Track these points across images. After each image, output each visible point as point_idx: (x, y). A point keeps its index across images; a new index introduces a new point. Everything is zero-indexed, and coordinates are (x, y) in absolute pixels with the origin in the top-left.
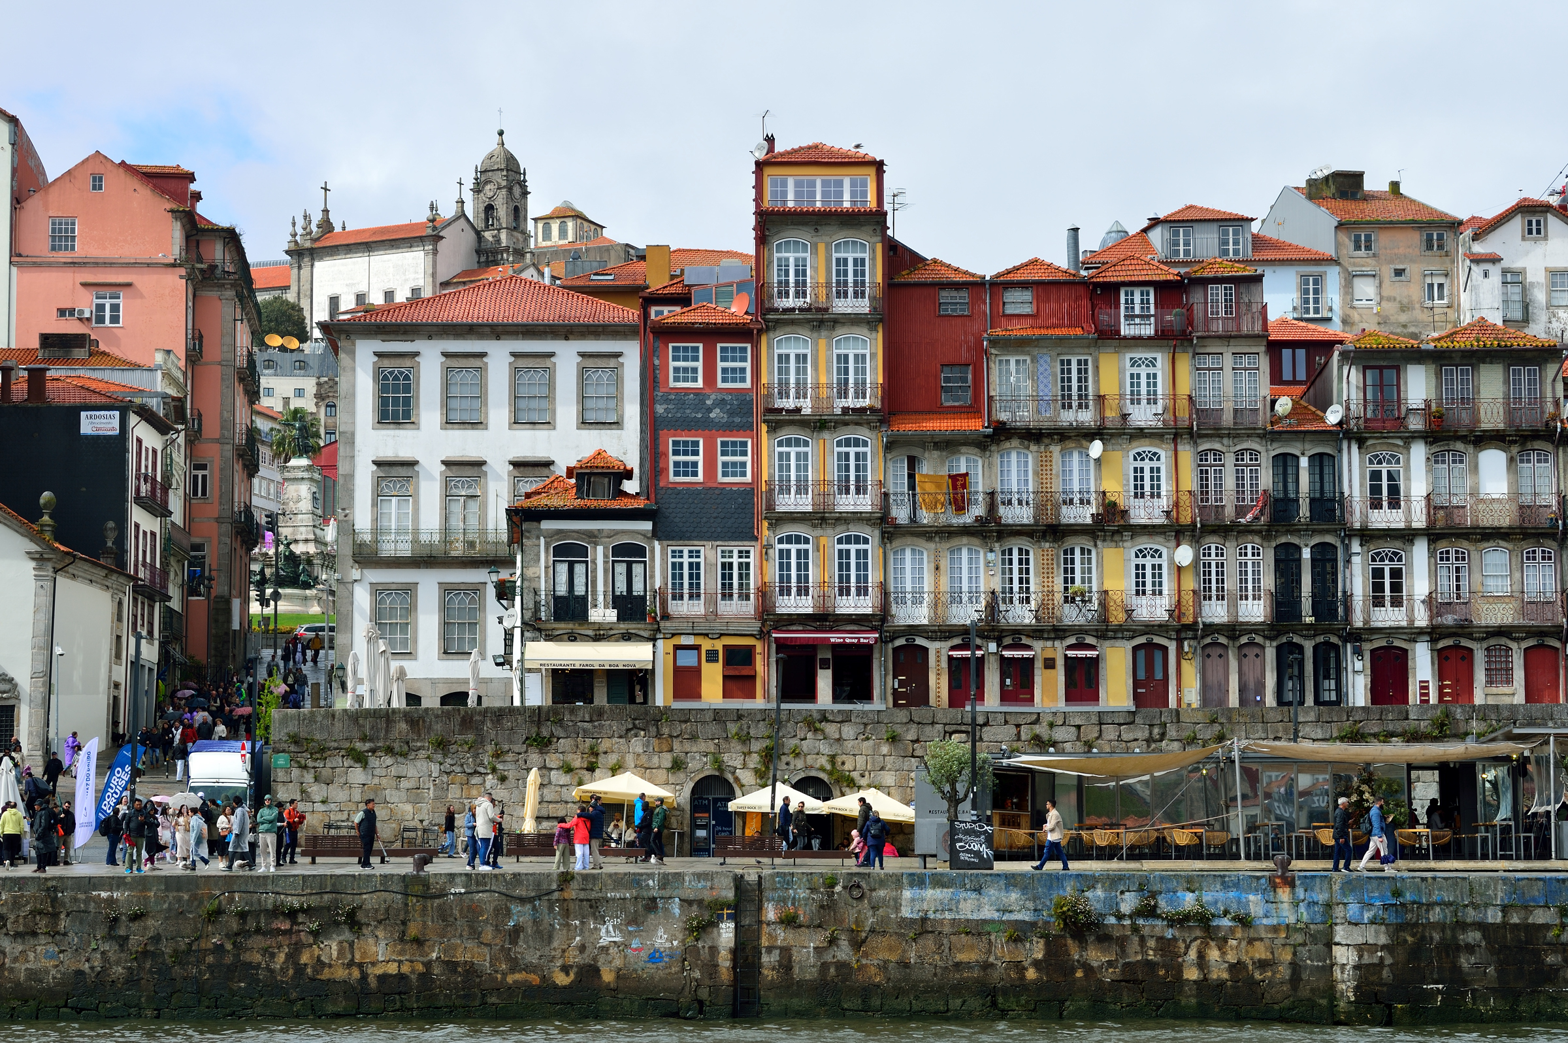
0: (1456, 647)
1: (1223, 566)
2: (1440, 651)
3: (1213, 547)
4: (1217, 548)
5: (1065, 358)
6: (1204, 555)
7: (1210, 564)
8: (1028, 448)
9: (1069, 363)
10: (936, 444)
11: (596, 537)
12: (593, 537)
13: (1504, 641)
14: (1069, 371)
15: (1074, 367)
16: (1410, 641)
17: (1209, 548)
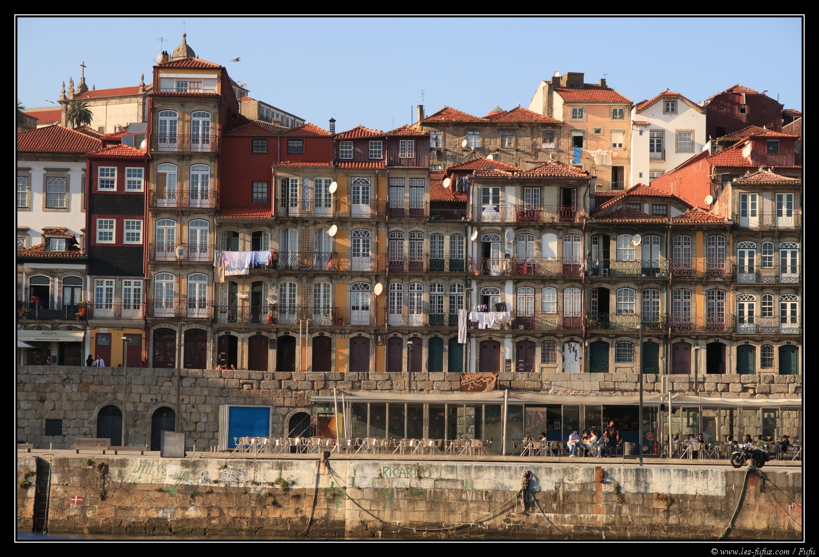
0: (526, 341)
1: (401, 295)
2: (517, 343)
3: (396, 284)
4: (398, 285)
5: (319, 178)
6: (391, 289)
7: (394, 293)
8: (296, 228)
9: (320, 181)
10: (245, 225)
11: (54, 273)
12: (53, 273)
13: (552, 338)
14: (320, 186)
15: (323, 184)
16: (501, 337)
17: (394, 285)
